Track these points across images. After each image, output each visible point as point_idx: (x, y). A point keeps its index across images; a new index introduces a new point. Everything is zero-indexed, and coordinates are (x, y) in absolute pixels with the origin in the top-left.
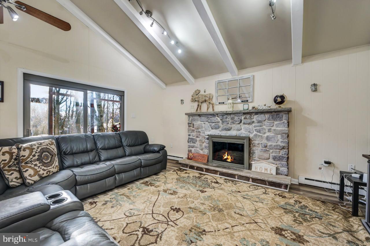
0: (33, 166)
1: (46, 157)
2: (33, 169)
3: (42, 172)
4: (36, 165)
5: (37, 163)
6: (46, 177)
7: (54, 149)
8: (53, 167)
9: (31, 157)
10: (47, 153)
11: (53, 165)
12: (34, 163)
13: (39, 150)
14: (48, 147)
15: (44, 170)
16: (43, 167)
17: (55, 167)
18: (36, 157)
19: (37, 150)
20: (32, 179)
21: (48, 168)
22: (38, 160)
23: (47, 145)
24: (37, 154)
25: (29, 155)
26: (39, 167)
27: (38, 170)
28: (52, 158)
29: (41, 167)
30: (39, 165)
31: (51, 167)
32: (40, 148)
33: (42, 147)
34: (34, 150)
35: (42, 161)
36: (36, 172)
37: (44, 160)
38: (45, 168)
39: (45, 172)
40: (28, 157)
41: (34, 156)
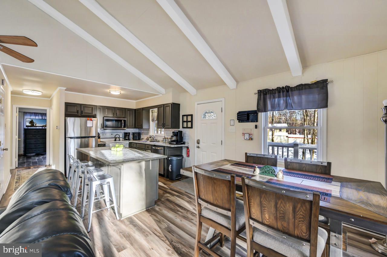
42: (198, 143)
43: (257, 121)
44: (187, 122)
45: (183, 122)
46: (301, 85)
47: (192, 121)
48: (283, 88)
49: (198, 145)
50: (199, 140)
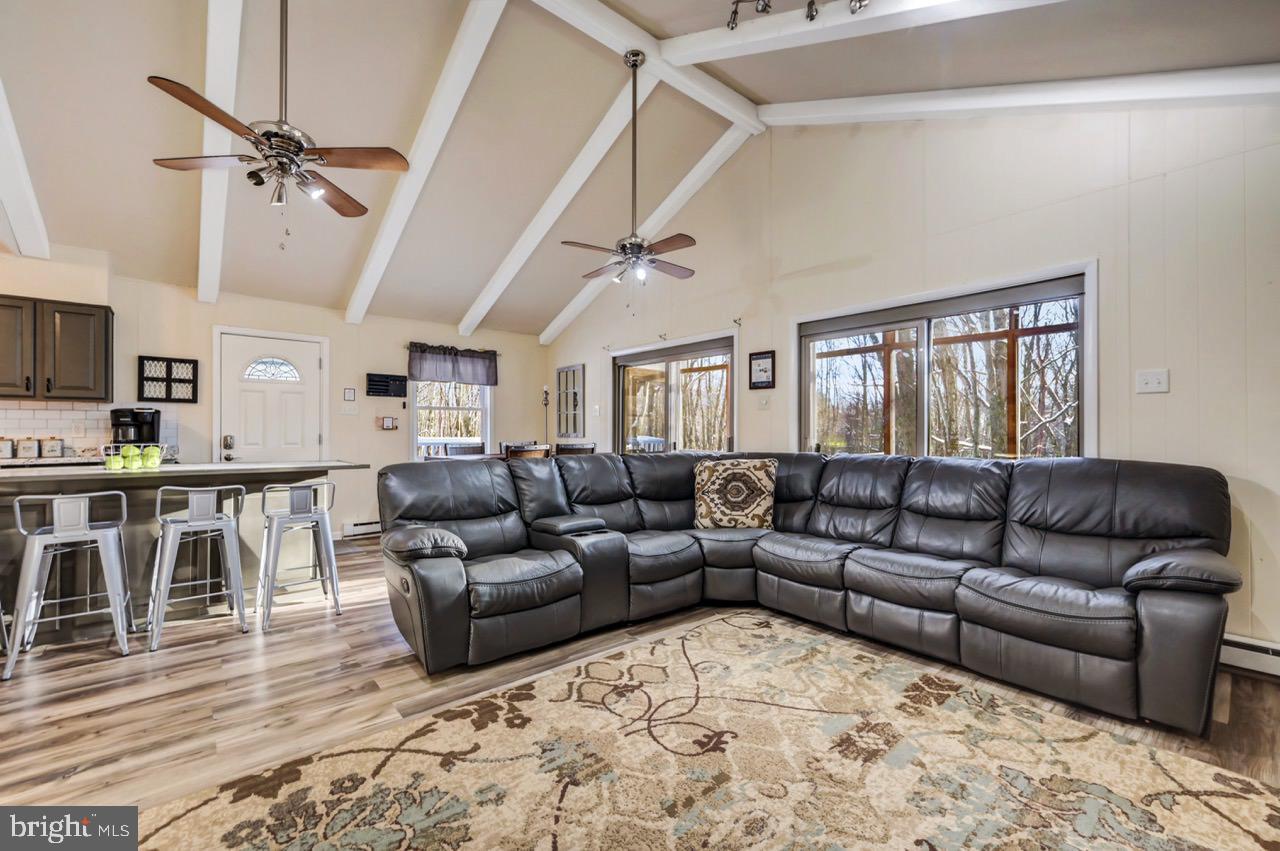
0: (708, 500)
1: (734, 492)
2: (707, 504)
3: (718, 516)
4: (712, 500)
5: (716, 496)
6: (725, 527)
7: (759, 480)
8: (746, 515)
9: (709, 484)
10: (741, 485)
11: (746, 511)
12: (712, 496)
13: (725, 475)
14: (748, 473)
15: (723, 513)
16: (723, 508)
17: (750, 515)
18: (716, 487)
19: (720, 475)
20: (702, 521)
21: (734, 513)
22: (718, 491)
23: (748, 469)
24: (718, 482)
25: (709, 480)
26: (716, 505)
27: (714, 510)
28: (748, 495)
29: (719, 506)
30: (717, 501)
31: (739, 513)
32: (730, 472)
33: (735, 471)
34: (716, 473)
35: (725, 495)
36: (710, 512)
37: (729, 496)
38: (728, 512)
39: (725, 519)
40: (706, 484)
41: (713, 483)
42: (228, 446)
43: (405, 396)
44: (169, 380)
45: (142, 379)
46: (469, 351)
47: (194, 382)
48: (447, 347)
49: (225, 452)
50: (226, 438)
